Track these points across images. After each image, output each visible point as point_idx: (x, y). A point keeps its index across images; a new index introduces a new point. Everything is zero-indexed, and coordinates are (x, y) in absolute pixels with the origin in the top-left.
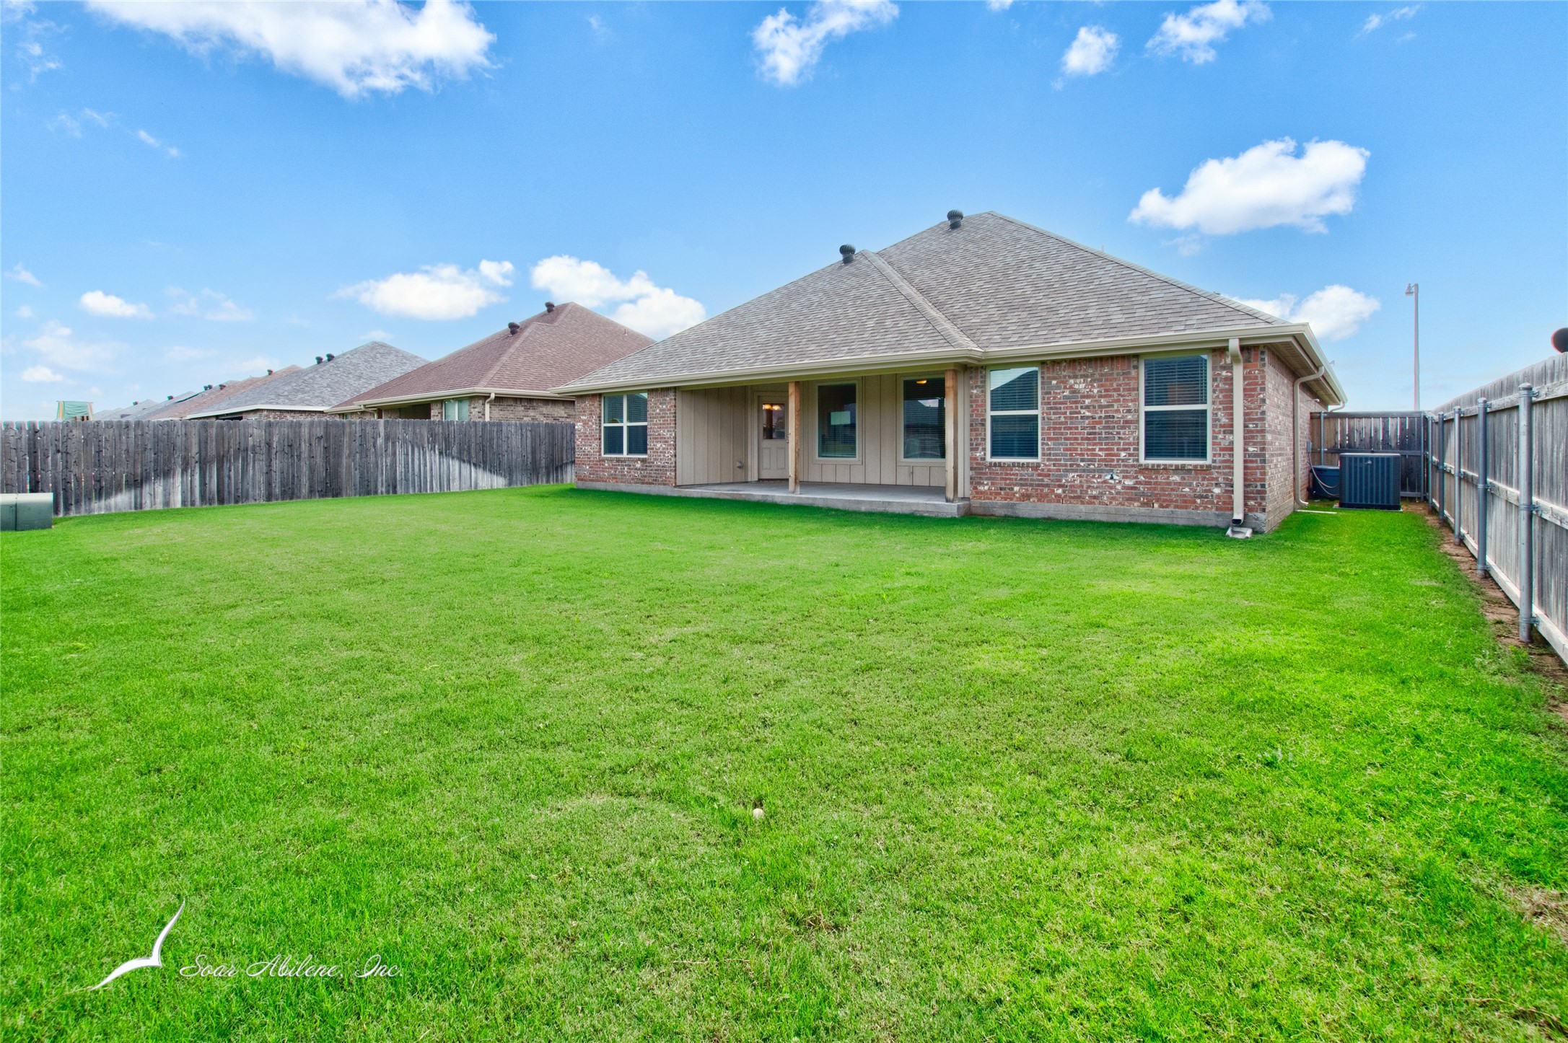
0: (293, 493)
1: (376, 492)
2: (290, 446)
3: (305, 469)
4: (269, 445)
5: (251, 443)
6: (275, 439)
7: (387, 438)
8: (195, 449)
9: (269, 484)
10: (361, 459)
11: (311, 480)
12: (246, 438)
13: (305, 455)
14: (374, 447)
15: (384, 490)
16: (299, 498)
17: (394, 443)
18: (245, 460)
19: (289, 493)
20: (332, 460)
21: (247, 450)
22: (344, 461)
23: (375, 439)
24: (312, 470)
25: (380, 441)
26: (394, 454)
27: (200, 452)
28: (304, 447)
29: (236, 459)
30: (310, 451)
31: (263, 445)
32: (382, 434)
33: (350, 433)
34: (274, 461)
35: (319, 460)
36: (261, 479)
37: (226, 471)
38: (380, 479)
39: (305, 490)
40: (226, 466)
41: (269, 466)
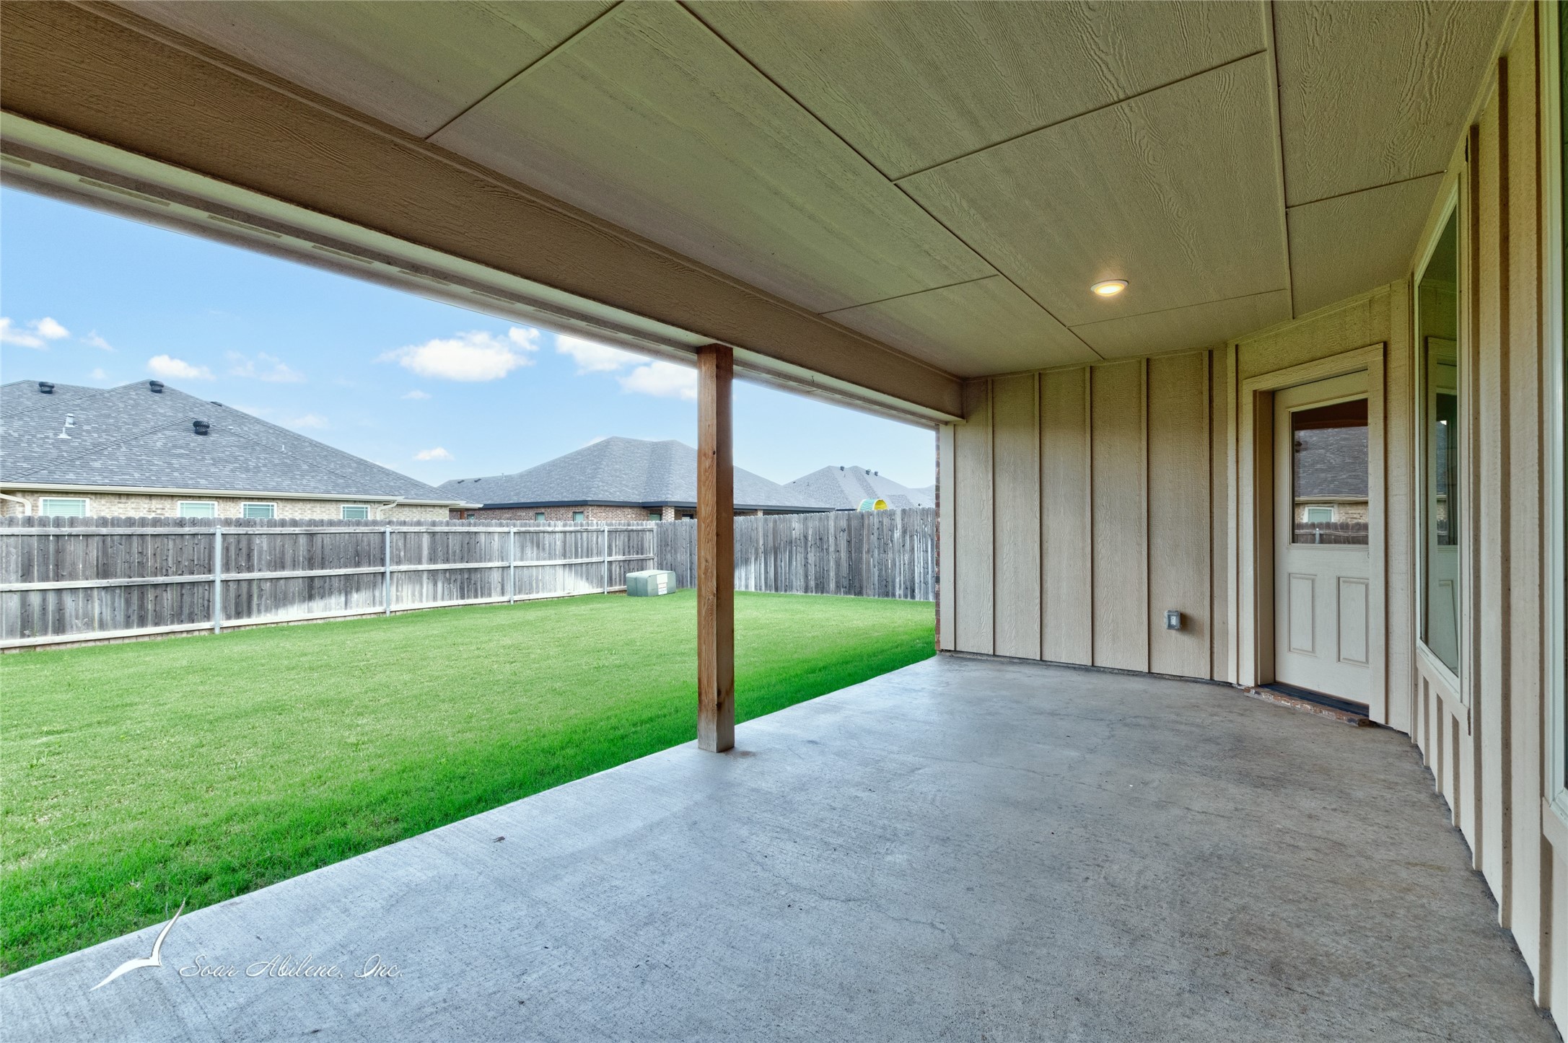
0: (823, 587)
1: (894, 595)
2: (821, 539)
3: (832, 564)
4: (806, 537)
5: (794, 537)
6: (810, 532)
7: (904, 532)
8: (761, 542)
9: (806, 576)
10: (879, 554)
11: (837, 575)
12: (791, 533)
13: (832, 549)
14: (892, 541)
15: (902, 592)
16: (828, 592)
17: (911, 537)
18: (791, 552)
19: (821, 588)
20: (853, 555)
21: (791, 542)
22: (864, 556)
23: (892, 530)
24: (838, 564)
25: (897, 534)
26: (912, 549)
27: (764, 544)
28: (831, 540)
29: (785, 551)
30: (836, 545)
31: (802, 538)
32: (899, 526)
33: (869, 525)
34: (809, 555)
35: (844, 555)
36: (801, 571)
37: (779, 561)
38: (897, 580)
39: (832, 586)
40: (779, 557)
41: (806, 558)
